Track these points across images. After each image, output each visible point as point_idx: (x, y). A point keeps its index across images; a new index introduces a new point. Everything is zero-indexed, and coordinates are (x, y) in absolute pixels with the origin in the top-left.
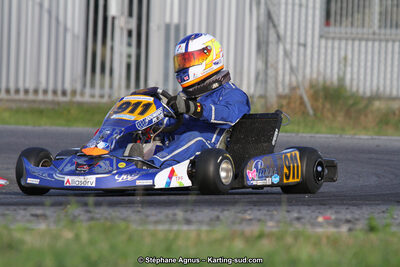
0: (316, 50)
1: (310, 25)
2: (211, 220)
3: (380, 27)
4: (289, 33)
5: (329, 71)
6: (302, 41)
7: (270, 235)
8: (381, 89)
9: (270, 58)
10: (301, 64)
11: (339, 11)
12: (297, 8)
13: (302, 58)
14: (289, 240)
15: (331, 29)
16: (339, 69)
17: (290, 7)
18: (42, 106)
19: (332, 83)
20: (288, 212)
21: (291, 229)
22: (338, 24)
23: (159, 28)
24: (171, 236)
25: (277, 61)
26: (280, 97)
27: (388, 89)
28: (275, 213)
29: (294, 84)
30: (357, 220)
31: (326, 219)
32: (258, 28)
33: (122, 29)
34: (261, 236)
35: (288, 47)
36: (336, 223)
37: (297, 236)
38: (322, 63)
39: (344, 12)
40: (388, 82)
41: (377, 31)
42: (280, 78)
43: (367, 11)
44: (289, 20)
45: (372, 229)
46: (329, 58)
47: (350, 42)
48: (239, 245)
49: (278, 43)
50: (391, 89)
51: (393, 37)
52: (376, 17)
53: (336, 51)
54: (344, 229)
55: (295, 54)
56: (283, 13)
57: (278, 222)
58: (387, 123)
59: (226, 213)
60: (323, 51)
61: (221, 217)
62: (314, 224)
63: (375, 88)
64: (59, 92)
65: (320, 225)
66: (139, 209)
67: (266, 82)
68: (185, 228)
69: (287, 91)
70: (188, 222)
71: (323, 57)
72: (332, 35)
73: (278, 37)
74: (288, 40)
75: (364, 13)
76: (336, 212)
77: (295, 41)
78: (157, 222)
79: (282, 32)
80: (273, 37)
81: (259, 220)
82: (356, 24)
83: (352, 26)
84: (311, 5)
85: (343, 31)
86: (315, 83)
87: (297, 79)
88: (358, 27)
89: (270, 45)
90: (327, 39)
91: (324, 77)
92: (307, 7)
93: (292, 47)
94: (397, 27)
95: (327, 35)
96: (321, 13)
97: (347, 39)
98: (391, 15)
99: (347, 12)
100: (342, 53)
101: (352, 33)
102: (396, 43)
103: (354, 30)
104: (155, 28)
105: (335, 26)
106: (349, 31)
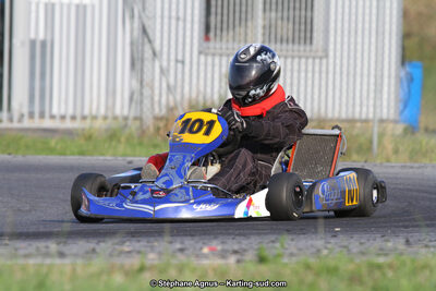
0: (195, 67)
2: (87, 253)
3: (263, 42)
4: (165, 49)
5: (209, 90)
6: (180, 58)
7: (151, 268)
9: (145, 76)
10: (179, 83)
11: (219, 25)
12: (173, 22)
13: (179, 76)
14: (173, 272)
15: (211, 44)
17: (166, 20)
19: (213, 103)
20: (171, 243)
21: (174, 261)
22: (218, 38)
23: (23, 43)
24: (44, 270)
25: (153, 80)
26: (157, 119)
28: (156, 244)
29: (172, 104)
30: (245, 250)
31: (212, 250)
32: (132, 44)
34: (142, 269)
35: (165, 64)
36: (223, 255)
37: (181, 269)
38: (202, 82)
39: (225, 26)
42: (156, 98)
43: (249, 24)
44: (166, 35)
45: (262, 260)
46: (209, 76)
48: (118, 279)
49: (153, 60)
52: (260, 31)
53: (217, 68)
54: (232, 260)
55: (172, 72)
56: (158, 27)
57: (160, 254)
59: (102, 244)
60: (202, 68)
61: (98, 250)
62: (199, 256)
65: (206, 256)
66: (7, 242)
67: (142, 102)
68: (58, 261)
69: (164, 112)
70: (62, 255)
71: (202, 75)
72: (212, 51)
73: (154, 54)
74: (165, 56)
75: (246, 26)
76: (223, 243)
77: (173, 57)
78: (27, 256)
79: (158, 48)
80: (148, 54)
81: (139, 252)
82: (237, 39)
83: (234, 40)
84: (189, 18)
85: (224, 47)
86: (194, 102)
87: (175, 99)
88: (240, 41)
89: (146, 63)
90: (206, 55)
91: (204, 97)
92: (185, 20)
93: (169, 64)
94: (281, 42)
95: (207, 51)
96: (200, 27)
97: (229, 55)
98: (276, 29)
99: (229, 26)
100: (223, 70)
101: (234, 49)
102: (282, 59)
103: (236, 46)
104: (18, 45)
105: (215, 41)
106: (231, 47)
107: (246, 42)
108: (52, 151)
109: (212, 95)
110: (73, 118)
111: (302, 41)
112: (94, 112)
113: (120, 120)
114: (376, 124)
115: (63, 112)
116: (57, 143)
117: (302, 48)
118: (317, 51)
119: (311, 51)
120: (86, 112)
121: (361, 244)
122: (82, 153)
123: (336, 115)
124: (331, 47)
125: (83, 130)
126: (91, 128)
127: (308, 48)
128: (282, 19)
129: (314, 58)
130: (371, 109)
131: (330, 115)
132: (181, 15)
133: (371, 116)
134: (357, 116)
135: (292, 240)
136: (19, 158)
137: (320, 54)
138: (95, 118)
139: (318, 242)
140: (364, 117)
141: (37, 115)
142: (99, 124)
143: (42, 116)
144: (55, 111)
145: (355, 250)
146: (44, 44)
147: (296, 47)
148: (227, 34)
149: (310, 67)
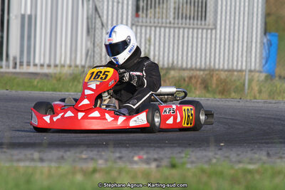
3: (174, 18)
4: (110, 22)
8: (175, 62)
9: (96, 40)
11: (145, 7)
12: (115, 4)
15: (140, 20)
16: (146, 48)
17: (110, 3)
20: (113, 153)
22: (144, 15)
23: (16, 16)
25: (101, 42)
27: (180, 63)
28: (103, 153)
30: (162, 159)
32: (88, 18)
36: (148, 162)
39: (149, 7)
40: (180, 58)
41: (172, 21)
42: (103, 54)
43: (165, 6)
44: (110, 13)
46: (138, 40)
47: (153, 29)
49: (102, 29)
50: (182, 63)
51: (184, 25)
52: (172, 10)
53: (143, 35)
54: (153, 165)
56: (105, 7)
57: (106, 160)
59: (68, 153)
63: (171, 62)
67: (94, 56)
72: (140, 24)
73: (103, 25)
76: (147, 153)
79: (105, 21)
80: (98, 25)
81: (92, 159)
82: (157, 15)
83: (155, 17)
84: (125, 2)
88: (159, 18)
89: (97, 31)
90: (137, 26)
92: (123, 3)
94: (186, 19)
95: (137, 24)
96: (132, 8)
97: (151, 27)
98: (182, 10)
99: (151, 8)
100: (148, 36)
101: (154, 23)
102: (186, 30)
103: (156, 20)
104: (14, 17)
105: (143, 17)
106: (152, 21)
107: (162, 18)
108: (34, 88)
110: (49, 66)
111: (200, 18)
112: (63, 62)
113: (80, 67)
114: (247, 73)
115: (42, 62)
116: (38, 83)
117: (199, 23)
118: (209, 25)
119: (205, 25)
120: (58, 62)
121: (238, 155)
122: (54, 90)
123: (221, 67)
124: (219, 22)
125: (55, 74)
126: (60, 73)
127: (203, 22)
128: (187, 3)
129: (207, 29)
130: (244, 64)
131: (217, 67)
133: (244, 68)
134: (235, 68)
135: (192, 151)
136: (13, 93)
137: (210, 27)
138: (63, 66)
139: (210, 153)
140: (239, 68)
141: (25, 64)
142: (66, 70)
143: (28, 64)
144: (37, 61)
145: (234, 160)
146: (30, 17)
147: (196, 22)
148: (151, 12)
149: (204, 36)
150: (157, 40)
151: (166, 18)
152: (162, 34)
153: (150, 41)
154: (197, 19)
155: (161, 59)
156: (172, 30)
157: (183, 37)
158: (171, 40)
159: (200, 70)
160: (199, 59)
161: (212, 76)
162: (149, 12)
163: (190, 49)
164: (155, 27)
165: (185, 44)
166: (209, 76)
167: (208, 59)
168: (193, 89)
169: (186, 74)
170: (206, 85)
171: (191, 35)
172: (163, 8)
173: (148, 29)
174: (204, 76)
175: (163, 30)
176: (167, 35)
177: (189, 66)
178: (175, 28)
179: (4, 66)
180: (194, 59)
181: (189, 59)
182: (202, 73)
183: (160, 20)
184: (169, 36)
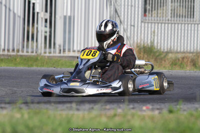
0: (139, 28)
1: (136, 16)
3: (171, 17)
4: (126, 20)
5: (146, 39)
6: (133, 24)
8: (172, 47)
10: (132, 36)
11: (151, 9)
12: (130, 7)
13: (132, 32)
14: (129, 117)
15: (147, 18)
16: (151, 37)
17: (126, 7)
18: (2, 57)
19: (148, 44)
20: (128, 105)
22: (150, 15)
27: (176, 48)
28: (121, 106)
31: (148, 108)
32: (110, 17)
33: (42, 18)
34: (115, 115)
35: (125, 27)
36: (153, 110)
37: (133, 116)
38: (143, 35)
39: (153, 9)
40: (176, 44)
41: (170, 19)
43: (165, 8)
44: (126, 13)
45: (171, 112)
46: (146, 32)
47: (157, 24)
48: (104, 120)
49: (120, 25)
51: (178, 22)
53: (149, 29)
54: (157, 112)
55: (129, 30)
56: (123, 10)
57: (123, 110)
58: (175, 65)
60: (143, 28)
62: (141, 110)
63: (169, 47)
64: (11, 50)
65: (144, 111)
68: (76, 113)
70: (78, 110)
71: (143, 32)
72: (147, 21)
73: (121, 22)
74: (126, 23)
76: (152, 105)
77: (129, 24)
78: (62, 110)
79: (122, 20)
80: (118, 22)
81: (113, 109)
82: (159, 16)
83: (157, 16)
84: (137, 6)
85: (153, 19)
86: (139, 45)
87: (130, 43)
90: (145, 23)
91: (144, 42)
92: (135, 6)
93: (127, 27)
94: (180, 17)
95: (145, 21)
96: (141, 10)
97: (155, 23)
98: (177, 11)
99: (155, 10)
100: (153, 29)
101: (157, 20)
102: (180, 25)
103: (159, 18)
104: (59, 18)
105: (149, 17)
106: (156, 19)
107: (163, 17)
109: (147, 41)
111: (189, 16)
115: (79, 49)
117: (189, 19)
118: (196, 21)
119: (193, 21)
127: (192, 20)
128: (180, 6)
129: (195, 24)
132: (133, 4)
135: (185, 104)
136: (58, 69)
137: (197, 22)
139: (197, 105)
141: (67, 50)
143: (69, 50)
144: (75, 48)
146: (70, 18)
147: (186, 19)
148: (155, 13)
149: (193, 28)
150: (160, 32)
151: (166, 17)
152: (163, 28)
153: (154, 32)
154: (188, 17)
155: (162, 45)
156: (170, 25)
157: (178, 30)
158: (169, 32)
159: (190, 53)
160: (189, 45)
161: (198, 57)
162: (153, 12)
163: (183, 38)
164: (158, 23)
165: (179, 34)
166: (196, 57)
167: (195, 45)
168: (185, 65)
169: (180, 56)
170: (194, 63)
171: (183, 28)
172: (163, 9)
173: (153, 25)
174: (193, 57)
175: (163, 25)
176: (166, 28)
177: (182, 50)
178: (172, 23)
179: (52, 52)
180: (186, 45)
181: (182, 44)
182: (191, 55)
183: (161, 18)
184: (168, 29)
